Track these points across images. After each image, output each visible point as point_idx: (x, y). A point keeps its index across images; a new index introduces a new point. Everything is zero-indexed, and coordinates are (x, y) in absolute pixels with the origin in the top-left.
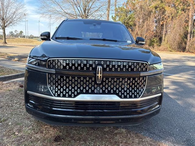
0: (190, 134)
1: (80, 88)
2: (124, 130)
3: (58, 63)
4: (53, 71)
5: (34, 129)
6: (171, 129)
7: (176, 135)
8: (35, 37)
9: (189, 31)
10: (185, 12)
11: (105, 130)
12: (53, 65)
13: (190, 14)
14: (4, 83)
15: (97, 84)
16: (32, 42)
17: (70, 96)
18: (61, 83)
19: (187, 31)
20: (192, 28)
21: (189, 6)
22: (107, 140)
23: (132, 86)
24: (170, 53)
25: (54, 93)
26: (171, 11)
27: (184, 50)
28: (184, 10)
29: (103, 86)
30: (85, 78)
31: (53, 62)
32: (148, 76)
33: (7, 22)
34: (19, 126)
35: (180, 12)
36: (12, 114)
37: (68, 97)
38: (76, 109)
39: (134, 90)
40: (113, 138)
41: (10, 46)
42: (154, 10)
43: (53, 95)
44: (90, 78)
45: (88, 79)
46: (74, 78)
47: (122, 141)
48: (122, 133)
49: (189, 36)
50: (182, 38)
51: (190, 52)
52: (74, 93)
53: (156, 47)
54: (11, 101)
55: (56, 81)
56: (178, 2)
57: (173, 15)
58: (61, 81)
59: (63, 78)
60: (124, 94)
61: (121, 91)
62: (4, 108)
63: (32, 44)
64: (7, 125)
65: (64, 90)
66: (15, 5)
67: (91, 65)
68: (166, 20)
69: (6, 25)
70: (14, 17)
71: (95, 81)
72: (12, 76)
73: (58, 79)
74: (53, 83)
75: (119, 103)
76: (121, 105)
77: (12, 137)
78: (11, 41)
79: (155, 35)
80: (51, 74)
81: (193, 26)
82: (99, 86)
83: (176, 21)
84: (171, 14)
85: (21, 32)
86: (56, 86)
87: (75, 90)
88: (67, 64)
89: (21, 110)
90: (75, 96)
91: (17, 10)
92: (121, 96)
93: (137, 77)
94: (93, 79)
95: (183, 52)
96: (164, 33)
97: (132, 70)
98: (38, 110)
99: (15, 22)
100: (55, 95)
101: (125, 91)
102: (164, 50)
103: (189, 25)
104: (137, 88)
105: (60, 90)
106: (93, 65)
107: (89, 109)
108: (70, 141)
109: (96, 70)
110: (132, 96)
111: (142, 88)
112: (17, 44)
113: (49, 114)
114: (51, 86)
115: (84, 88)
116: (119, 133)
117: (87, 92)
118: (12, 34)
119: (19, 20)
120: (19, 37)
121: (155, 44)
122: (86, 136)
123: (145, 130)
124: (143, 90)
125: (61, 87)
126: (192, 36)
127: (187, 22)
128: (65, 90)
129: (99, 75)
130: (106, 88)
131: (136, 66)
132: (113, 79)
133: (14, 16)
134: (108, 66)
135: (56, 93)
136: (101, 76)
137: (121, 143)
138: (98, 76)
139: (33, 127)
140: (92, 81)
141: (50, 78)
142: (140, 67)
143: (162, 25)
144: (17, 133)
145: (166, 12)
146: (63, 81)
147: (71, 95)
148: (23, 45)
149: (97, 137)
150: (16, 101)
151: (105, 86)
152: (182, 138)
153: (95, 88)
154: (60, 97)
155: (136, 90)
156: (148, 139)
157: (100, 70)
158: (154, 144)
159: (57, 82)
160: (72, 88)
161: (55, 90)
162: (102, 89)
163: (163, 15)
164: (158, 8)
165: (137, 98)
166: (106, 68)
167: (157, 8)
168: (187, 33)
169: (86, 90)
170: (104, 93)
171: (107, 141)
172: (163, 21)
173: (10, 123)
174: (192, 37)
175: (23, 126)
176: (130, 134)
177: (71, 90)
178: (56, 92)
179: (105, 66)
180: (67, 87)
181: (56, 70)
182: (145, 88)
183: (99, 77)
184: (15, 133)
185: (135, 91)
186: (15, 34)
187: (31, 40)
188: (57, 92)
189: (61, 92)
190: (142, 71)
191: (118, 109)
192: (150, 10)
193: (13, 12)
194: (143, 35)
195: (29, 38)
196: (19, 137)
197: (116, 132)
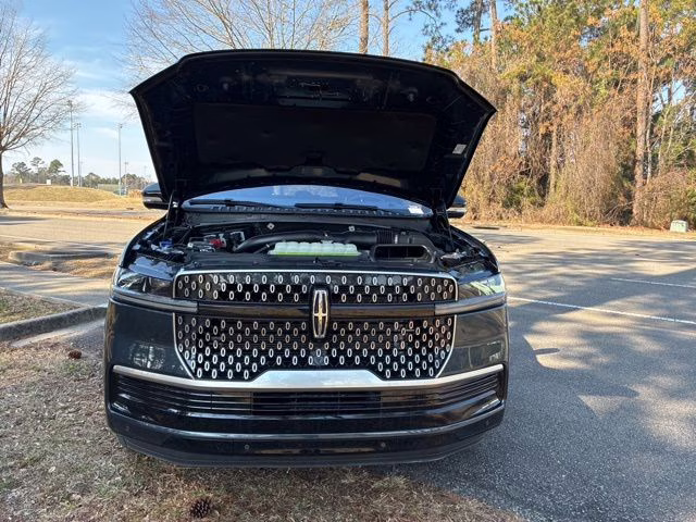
0: (599, 489)
1: (265, 353)
2: (400, 481)
3: (205, 281)
4: (191, 307)
5: (129, 485)
6: (544, 472)
7: (558, 491)
8: (106, 182)
9: (640, 152)
10: (621, 90)
11: (343, 481)
12: (190, 289)
13: (640, 97)
14: (15, 345)
15: (315, 341)
16: (96, 198)
17: (238, 377)
18: (211, 341)
19: (634, 153)
20: (648, 145)
21: (635, 68)
22: (348, 508)
23: (413, 343)
24: (575, 230)
25: (193, 368)
26: (572, 88)
27: (625, 218)
28: (616, 85)
29: (332, 345)
30: (280, 324)
31: (190, 282)
32: (458, 314)
33: (9, 133)
34: (82, 476)
35: (603, 91)
36: (56, 443)
37: (232, 380)
38: (255, 413)
39: (421, 356)
40: (367, 504)
41: (20, 215)
42: (515, 87)
43: (190, 374)
44: (296, 324)
45: (288, 325)
46: (250, 324)
47: (394, 511)
48: (396, 487)
49: (638, 170)
50: (616, 179)
51: (646, 226)
52: (249, 367)
53: (527, 211)
54: (47, 402)
55: (198, 334)
56: (596, 59)
57: (580, 102)
58: (212, 335)
59: (219, 326)
60: (390, 366)
61: (382, 359)
62: (27, 423)
63: (95, 207)
64: (45, 473)
65: (221, 359)
66: (39, 74)
67: (297, 288)
68: (558, 120)
69: (7, 144)
70: (34, 115)
71: (309, 332)
72: (41, 321)
73: (206, 330)
74: (190, 340)
75: (377, 392)
76: (384, 400)
77: (63, 506)
78: (21, 198)
79: (523, 169)
80: (185, 315)
81: (650, 138)
82: (321, 346)
83: (593, 123)
84: (573, 98)
85: (56, 164)
86: (198, 348)
87: (253, 360)
88: (232, 287)
89: (83, 430)
90: (253, 376)
91: (44, 91)
92: (384, 372)
93: (427, 318)
94: (304, 326)
95: (622, 224)
96: (553, 163)
97: (412, 298)
98: (143, 420)
99: (39, 131)
100: (195, 374)
101: (393, 359)
102: (558, 219)
103: (639, 132)
104: (427, 348)
105: (209, 359)
106: (301, 287)
107: (293, 413)
108: (238, 515)
109: (311, 302)
110: (413, 371)
111: (444, 349)
112: (43, 208)
113: (176, 431)
114: (184, 350)
115: (277, 353)
116: (388, 490)
117: (287, 365)
118: (22, 171)
119: (51, 125)
120: (49, 182)
121: (525, 201)
122: (287, 499)
123: (465, 477)
124: (447, 354)
125: (214, 351)
126: (649, 170)
127: (629, 123)
128: (225, 359)
129: (320, 315)
130: (340, 352)
131: (423, 286)
132: (358, 324)
133: (36, 111)
134: (344, 289)
135: (200, 370)
136: (324, 318)
137: (391, 516)
138: (316, 318)
139: (124, 477)
140: (301, 332)
141: (183, 325)
142: (435, 289)
143: (547, 135)
144: (79, 496)
145: (558, 92)
146: (219, 335)
147: (242, 373)
148: (66, 213)
149: (319, 502)
150: (62, 401)
151: (337, 346)
152: (574, 498)
153: (308, 353)
154: (211, 379)
155: (427, 356)
156: (473, 504)
157: (320, 300)
158: (487, 516)
159: (203, 336)
160: (245, 352)
161: (196, 359)
162: (329, 352)
163: (548, 104)
164: (529, 80)
165: (429, 377)
166: (339, 296)
167: (526, 78)
168: (635, 162)
169: (284, 359)
170: (334, 365)
171: (349, 512)
172: (547, 124)
173: (54, 468)
174: (649, 175)
175: (92, 475)
176: (420, 492)
177: (241, 360)
178: (198, 365)
179: (336, 290)
180: (229, 352)
181: (198, 302)
182: (451, 349)
183: (320, 319)
184: (71, 494)
185: (423, 358)
186: (34, 170)
187: (92, 191)
188: (202, 366)
189: (212, 366)
190: (440, 300)
191: (377, 412)
192: (503, 84)
193: (32, 99)
194: (484, 170)
195: (84, 185)
196: (86, 505)
197: (377, 484)
